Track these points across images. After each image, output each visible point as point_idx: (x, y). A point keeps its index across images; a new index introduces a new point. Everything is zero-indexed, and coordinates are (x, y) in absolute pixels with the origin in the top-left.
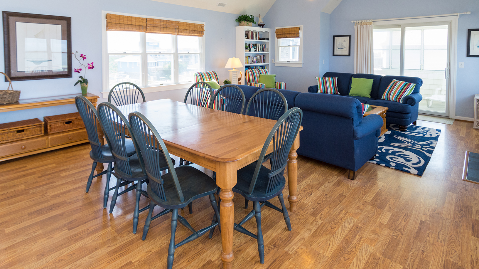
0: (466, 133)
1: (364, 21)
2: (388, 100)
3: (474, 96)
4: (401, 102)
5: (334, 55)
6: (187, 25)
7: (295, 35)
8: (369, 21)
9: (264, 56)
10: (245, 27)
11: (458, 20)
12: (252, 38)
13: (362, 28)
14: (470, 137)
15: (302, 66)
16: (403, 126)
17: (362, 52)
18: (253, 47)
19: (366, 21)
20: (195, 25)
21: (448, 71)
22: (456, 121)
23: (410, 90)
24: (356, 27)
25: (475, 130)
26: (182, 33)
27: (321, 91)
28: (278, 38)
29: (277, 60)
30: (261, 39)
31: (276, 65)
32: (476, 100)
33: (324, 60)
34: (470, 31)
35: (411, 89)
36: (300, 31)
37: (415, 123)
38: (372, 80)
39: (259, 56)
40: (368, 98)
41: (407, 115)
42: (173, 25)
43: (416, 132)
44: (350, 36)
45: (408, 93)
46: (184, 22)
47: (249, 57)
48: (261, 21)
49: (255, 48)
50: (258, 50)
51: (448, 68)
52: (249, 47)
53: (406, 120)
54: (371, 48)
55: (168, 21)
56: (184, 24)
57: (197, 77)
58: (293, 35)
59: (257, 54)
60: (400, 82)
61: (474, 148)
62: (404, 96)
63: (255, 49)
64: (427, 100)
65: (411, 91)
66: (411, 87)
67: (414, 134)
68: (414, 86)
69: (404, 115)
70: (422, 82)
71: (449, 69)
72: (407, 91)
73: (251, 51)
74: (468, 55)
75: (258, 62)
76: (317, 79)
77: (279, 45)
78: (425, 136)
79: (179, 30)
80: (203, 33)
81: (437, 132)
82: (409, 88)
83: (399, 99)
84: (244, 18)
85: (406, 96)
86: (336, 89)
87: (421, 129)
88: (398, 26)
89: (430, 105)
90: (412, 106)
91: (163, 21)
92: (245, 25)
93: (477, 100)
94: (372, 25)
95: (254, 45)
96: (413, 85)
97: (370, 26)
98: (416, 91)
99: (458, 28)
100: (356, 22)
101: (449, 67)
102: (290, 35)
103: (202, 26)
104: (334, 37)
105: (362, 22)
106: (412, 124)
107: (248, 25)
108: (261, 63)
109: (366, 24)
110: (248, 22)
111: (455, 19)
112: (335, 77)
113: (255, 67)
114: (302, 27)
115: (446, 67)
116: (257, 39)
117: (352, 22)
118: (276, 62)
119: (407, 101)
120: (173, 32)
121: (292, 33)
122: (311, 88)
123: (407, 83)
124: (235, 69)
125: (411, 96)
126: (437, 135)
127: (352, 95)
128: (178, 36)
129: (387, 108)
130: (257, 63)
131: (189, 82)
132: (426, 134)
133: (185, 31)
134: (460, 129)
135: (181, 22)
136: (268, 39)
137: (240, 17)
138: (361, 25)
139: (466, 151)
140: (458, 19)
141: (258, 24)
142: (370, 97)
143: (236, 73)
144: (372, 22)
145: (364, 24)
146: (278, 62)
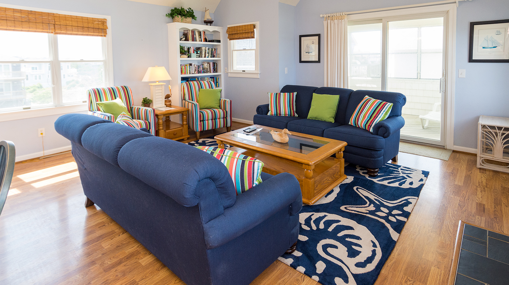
0: (465, 177)
1: (335, 15)
2: (356, 126)
3: (477, 119)
4: (371, 130)
5: (301, 62)
6: (73, 20)
7: (249, 35)
8: (341, 14)
9: (214, 63)
10: (180, 25)
11: (457, 10)
12: (194, 39)
13: (332, 24)
14: (471, 186)
15: (258, 76)
16: (372, 169)
17: (333, 56)
18: (195, 52)
19: (337, 14)
20: (88, 20)
21: (444, 82)
22: (453, 153)
23: (384, 113)
24: (325, 23)
25: (478, 171)
26: (61, 30)
27: (272, 112)
28: (230, 39)
29: (230, 69)
30: (209, 41)
31: (230, 75)
32: (480, 126)
33: (286, 69)
34: (472, 25)
35: (386, 111)
36: (255, 29)
37: (394, 160)
38: (337, 97)
39: (207, 64)
40: (331, 122)
41: (377, 152)
42: (42, 18)
43: (391, 178)
44: (319, 35)
45: (381, 117)
46: (65, 15)
47: (191, 65)
48: (208, 17)
49: (199, 52)
50: (203, 56)
51: (444, 78)
52: (189, 52)
53: (376, 159)
54: (345, 51)
55: (31, 12)
56: (65, 18)
57: (90, 95)
58: (247, 35)
59: (204, 62)
60: (373, 100)
61: (473, 213)
62: (377, 122)
63: (199, 55)
64: (421, 119)
65: (386, 114)
66: (386, 109)
67: (385, 183)
68: (391, 106)
69: (373, 152)
70: (405, 99)
71: (445, 80)
72: (381, 114)
73: (191, 57)
74: (471, 60)
75: (207, 72)
76: (270, 94)
77: (232, 49)
78: (403, 186)
79: (56, 26)
80: (106, 31)
81: (423, 176)
82: (383, 110)
83: (369, 125)
84: (177, 11)
85: (378, 121)
86: (293, 109)
87: (400, 171)
88: (379, 20)
89: (426, 125)
90: (385, 137)
91: (21, 11)
92: (179, 22)
93: (482, 125)
94: (346, 19)
95: (198, 50)
96: (389, 105)
97: (343, 20)
98: (395, 113)
99: (457, 20)
100: (325, 15)
101: (446, 76)
102: (244, 35)
103: (103, 22)
104: (301, 36)
105: (332, 16)
106: (390, 162)
107: (185, 22)
108: (210, 72)
109: (338, 18)
110: (183, 17)
111: (453, 9)
112: (293, 92)
113: (198, 78)
114: (258, 24)
115: (441, 77)
116: (201, 41)
117: (321, 16)
118: (229, 71)
119: (378, 131)
120: (43, 29)
121: (246, 33)
122: (260, 108)
123: (382, 102)
124: (159, 82)
125: (384, 124)
126: (421, 183)
127: (311, 118)
128: (59, 36)
129: (345, 143)
130: (204, 72)
131: (83, 102)
132: (404, 182)
133: (70, 28)
134: (458, 169)
135: (59, 14)
136: (219, 41)
137: (172, 10)
138: (332, 20)
139: (460, 221)
140: (457, 8)
141: (204, 21)
142: (333, 121)
143: (160, 88)
144: (346, 15)
145: (336, 19)
146: (232, 71)
